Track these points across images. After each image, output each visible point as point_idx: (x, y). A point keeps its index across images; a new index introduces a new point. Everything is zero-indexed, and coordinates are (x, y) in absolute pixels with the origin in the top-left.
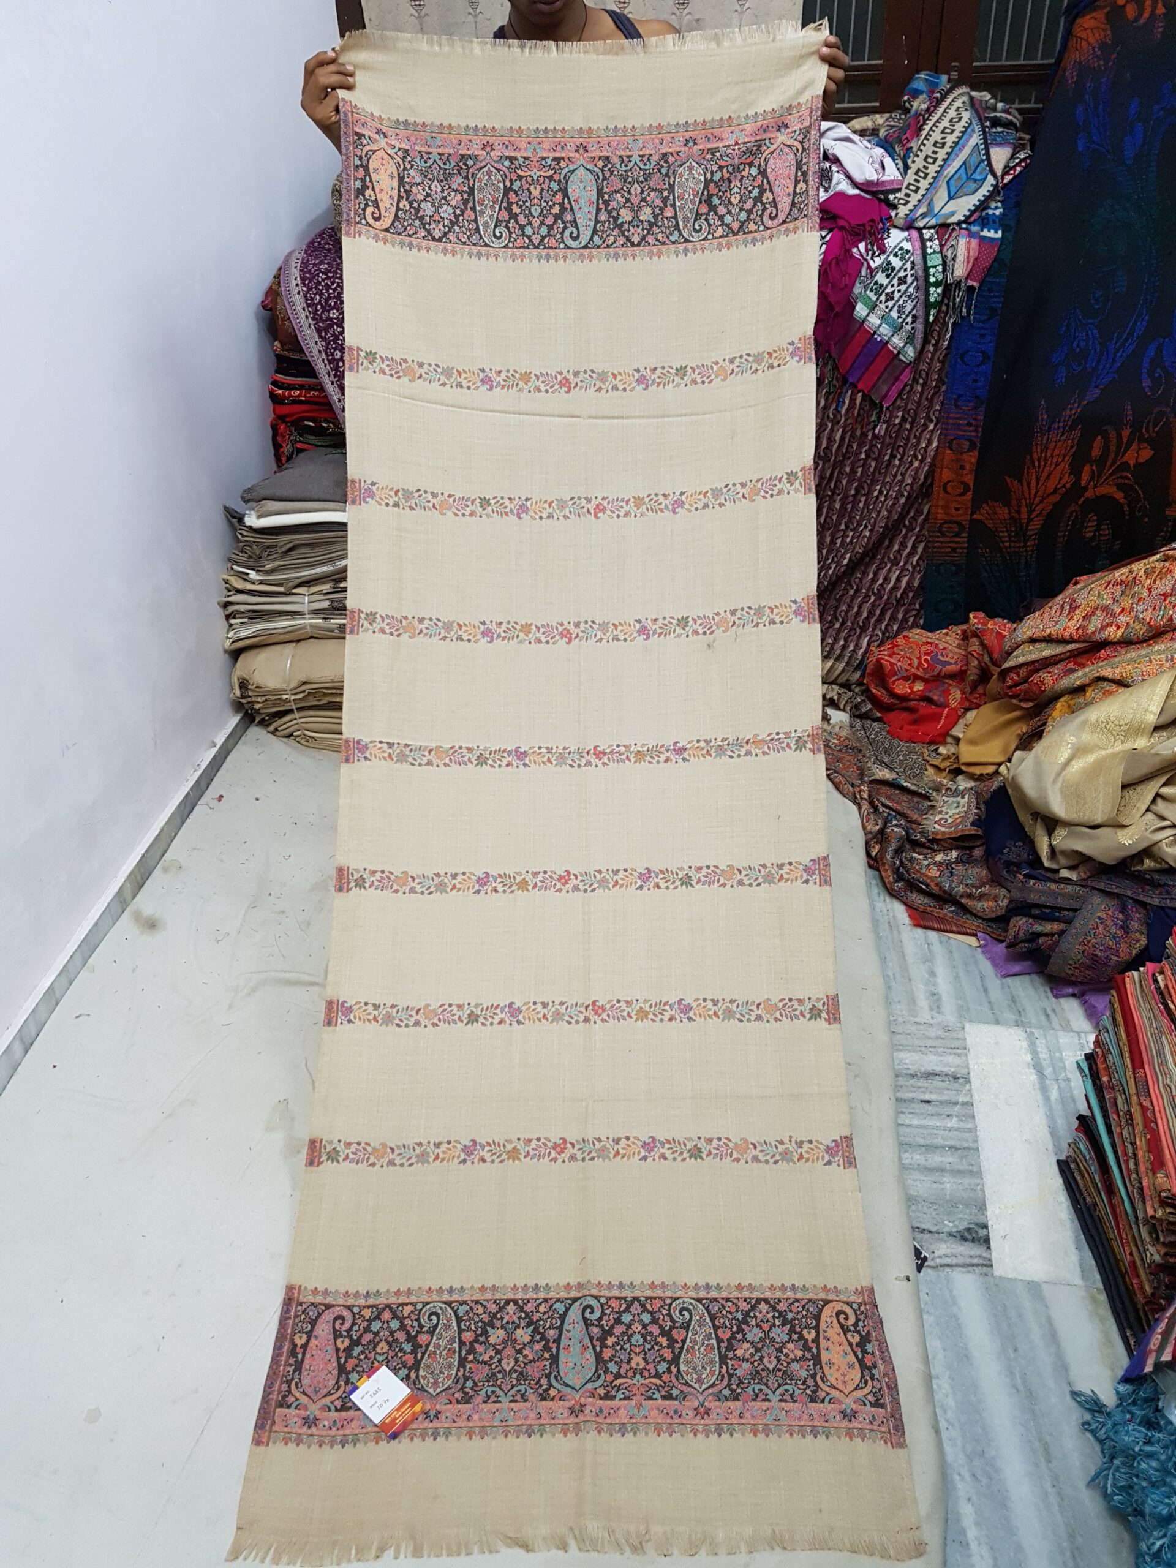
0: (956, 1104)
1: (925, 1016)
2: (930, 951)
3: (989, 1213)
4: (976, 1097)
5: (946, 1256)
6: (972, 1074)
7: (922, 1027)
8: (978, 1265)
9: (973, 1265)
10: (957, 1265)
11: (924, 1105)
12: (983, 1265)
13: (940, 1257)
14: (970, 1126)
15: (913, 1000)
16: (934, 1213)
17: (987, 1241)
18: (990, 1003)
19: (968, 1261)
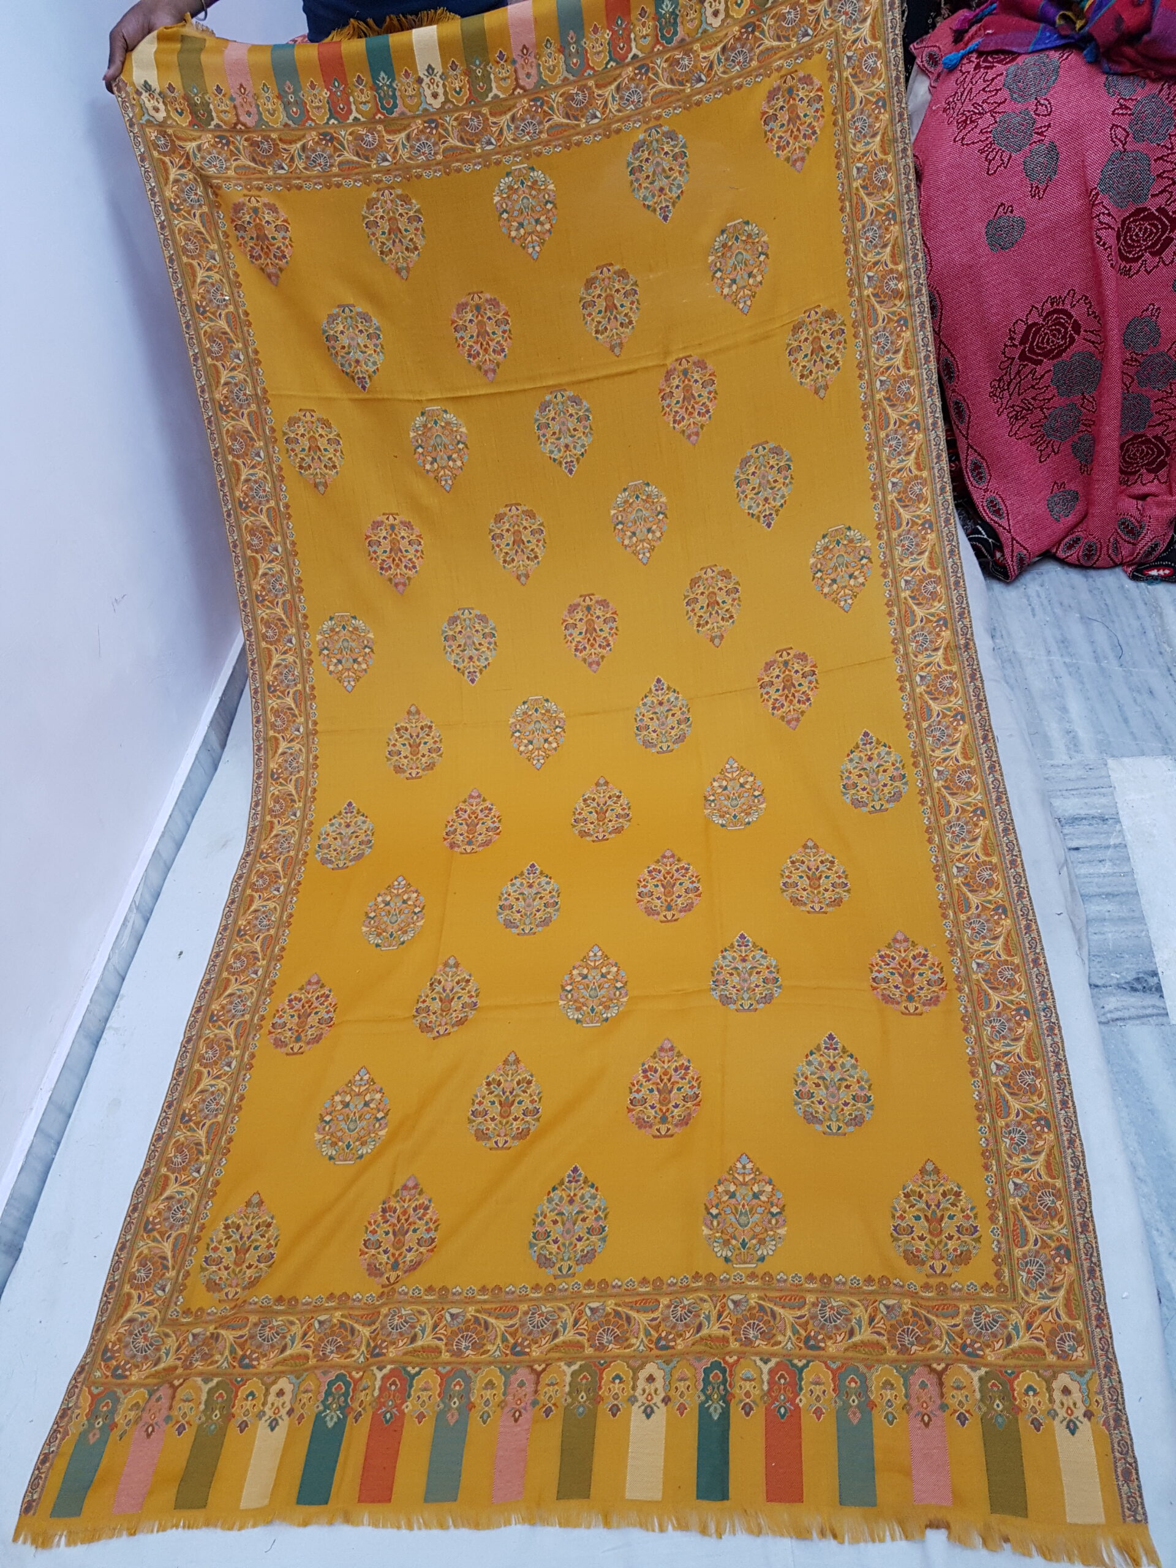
0: (1108, 847)
1: (1062, 757)
2: (1060, 685)
3: (1157, 960)
4: (1128, 838)
5: (1117, 1009)
6: (1121, 813)
7: (1059, 770)
8: (1151, 1016)
9: (1147, 1016)
10: (1130, 1018)
11: (1074, 853)
12: (1158, 1015)
13: (1111, 1012)
14: (1126, 869)
15: (1046, 741)
16: (1098, 966)
17: (1159, 989)
18: (1132, 733)
19: (1142, 1012)
